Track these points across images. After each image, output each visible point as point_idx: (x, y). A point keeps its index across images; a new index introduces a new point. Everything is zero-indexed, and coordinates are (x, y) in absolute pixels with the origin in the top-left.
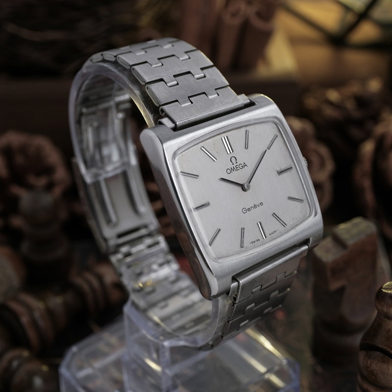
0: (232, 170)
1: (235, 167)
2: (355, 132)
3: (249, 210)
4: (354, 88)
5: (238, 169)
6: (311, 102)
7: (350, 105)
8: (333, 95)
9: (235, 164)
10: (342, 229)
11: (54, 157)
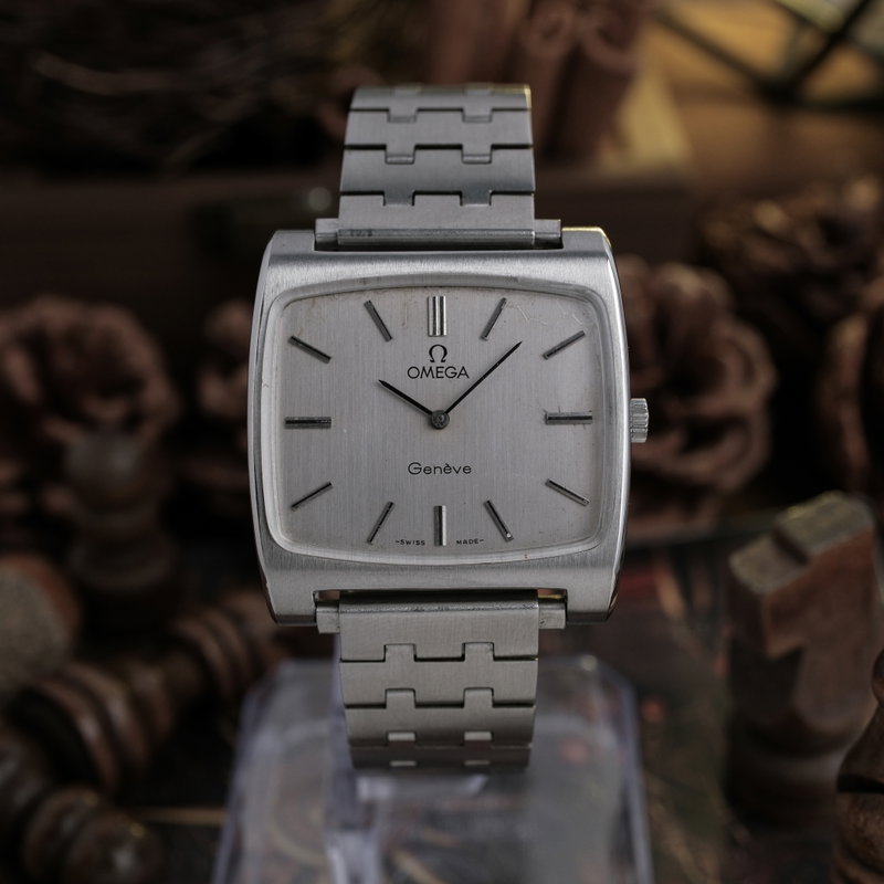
0: (425, 372)
1: (434, 369)
2: (821, 300)
3: (428, 470)
4: (818, 201)
5: (439, 375)
6: (720, 232)
7: (808, 240)
8: (771, 216)
9: (438, 364)
10: (797, 518)
11: (141, 353)
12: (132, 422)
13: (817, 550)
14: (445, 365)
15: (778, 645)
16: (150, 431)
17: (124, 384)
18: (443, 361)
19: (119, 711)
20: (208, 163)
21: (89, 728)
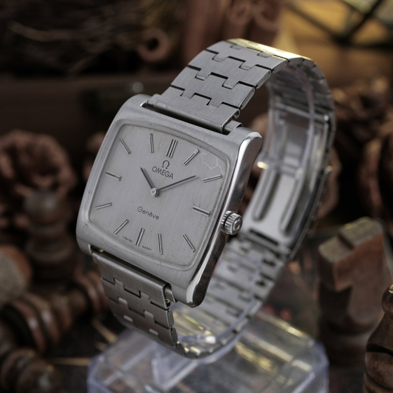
1: (162, 170)
2: (361, 133)
3: (144, 212)
4: (360, 88)
5: (163, 174)
7: (355, 106)
8: (339, 95)
9: (164, 169)
10: (349, 229)
11: (59, 157)
12: (55, 187)
13: (357, 243)
14: (167, 170)
15: (341, 286)
16: (62, 191)
17: (51, 170)
18: (166, 168)
19: (47, 317)
20: (89, 71)
21: (33, 323)
